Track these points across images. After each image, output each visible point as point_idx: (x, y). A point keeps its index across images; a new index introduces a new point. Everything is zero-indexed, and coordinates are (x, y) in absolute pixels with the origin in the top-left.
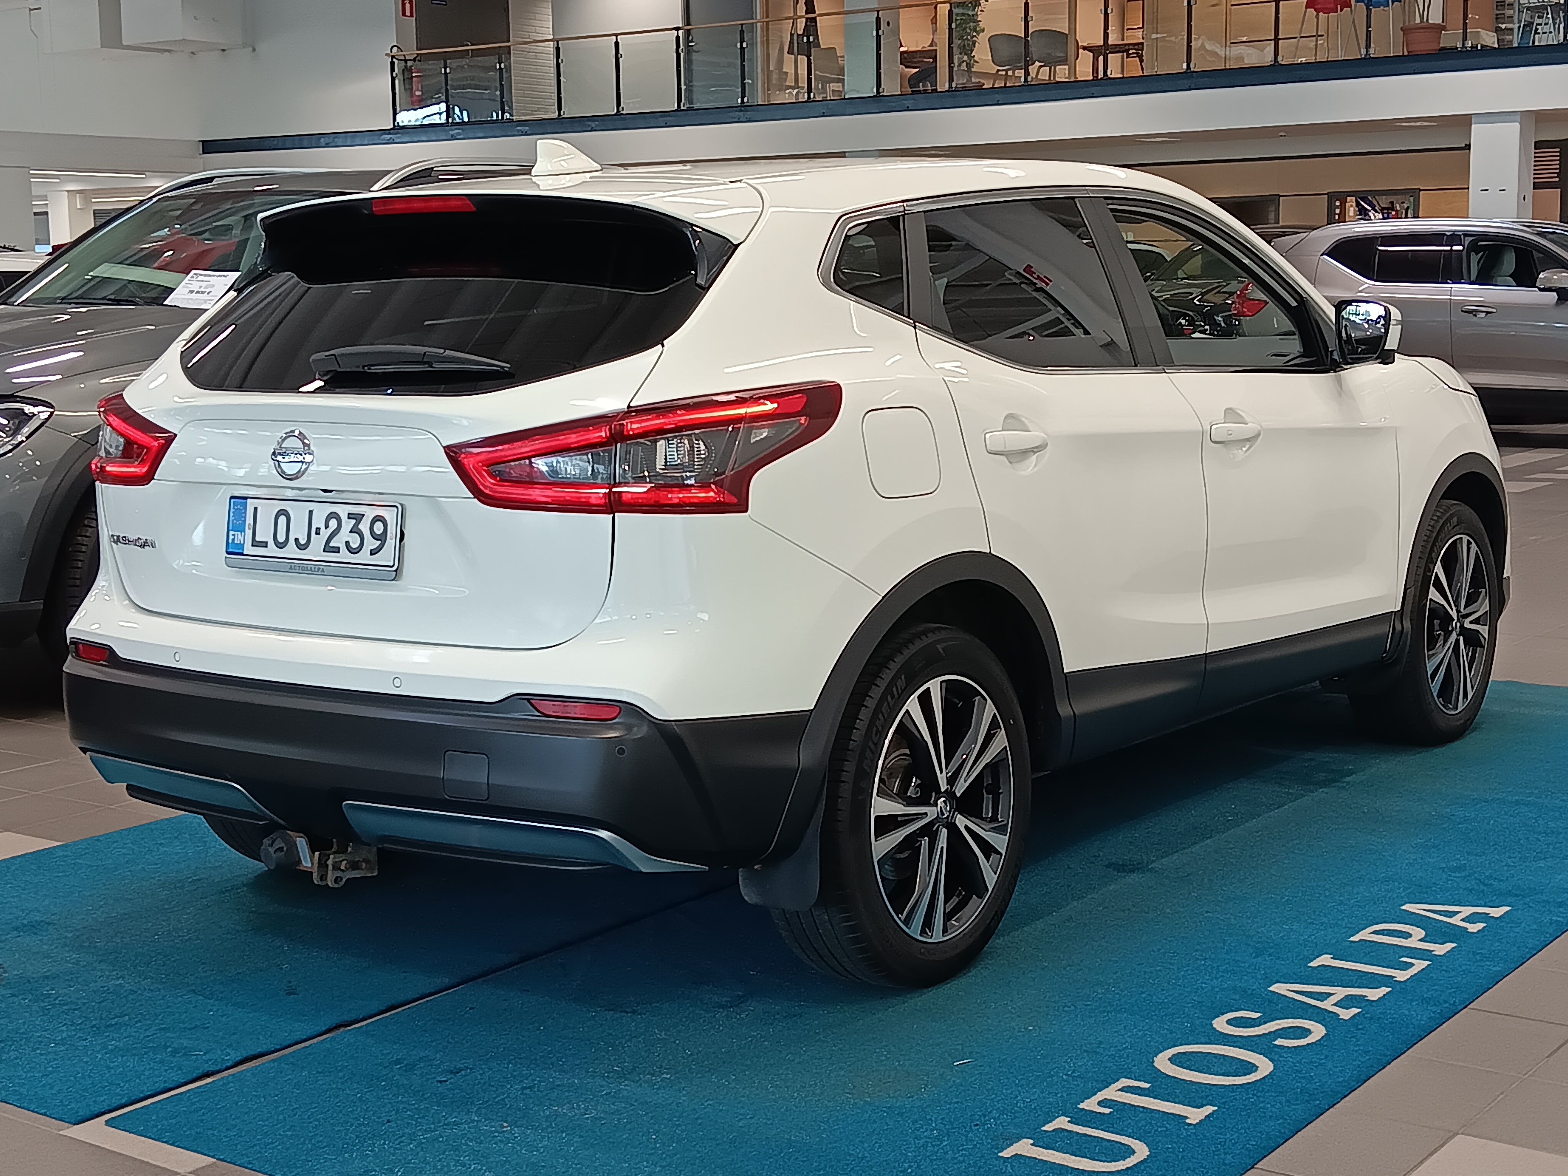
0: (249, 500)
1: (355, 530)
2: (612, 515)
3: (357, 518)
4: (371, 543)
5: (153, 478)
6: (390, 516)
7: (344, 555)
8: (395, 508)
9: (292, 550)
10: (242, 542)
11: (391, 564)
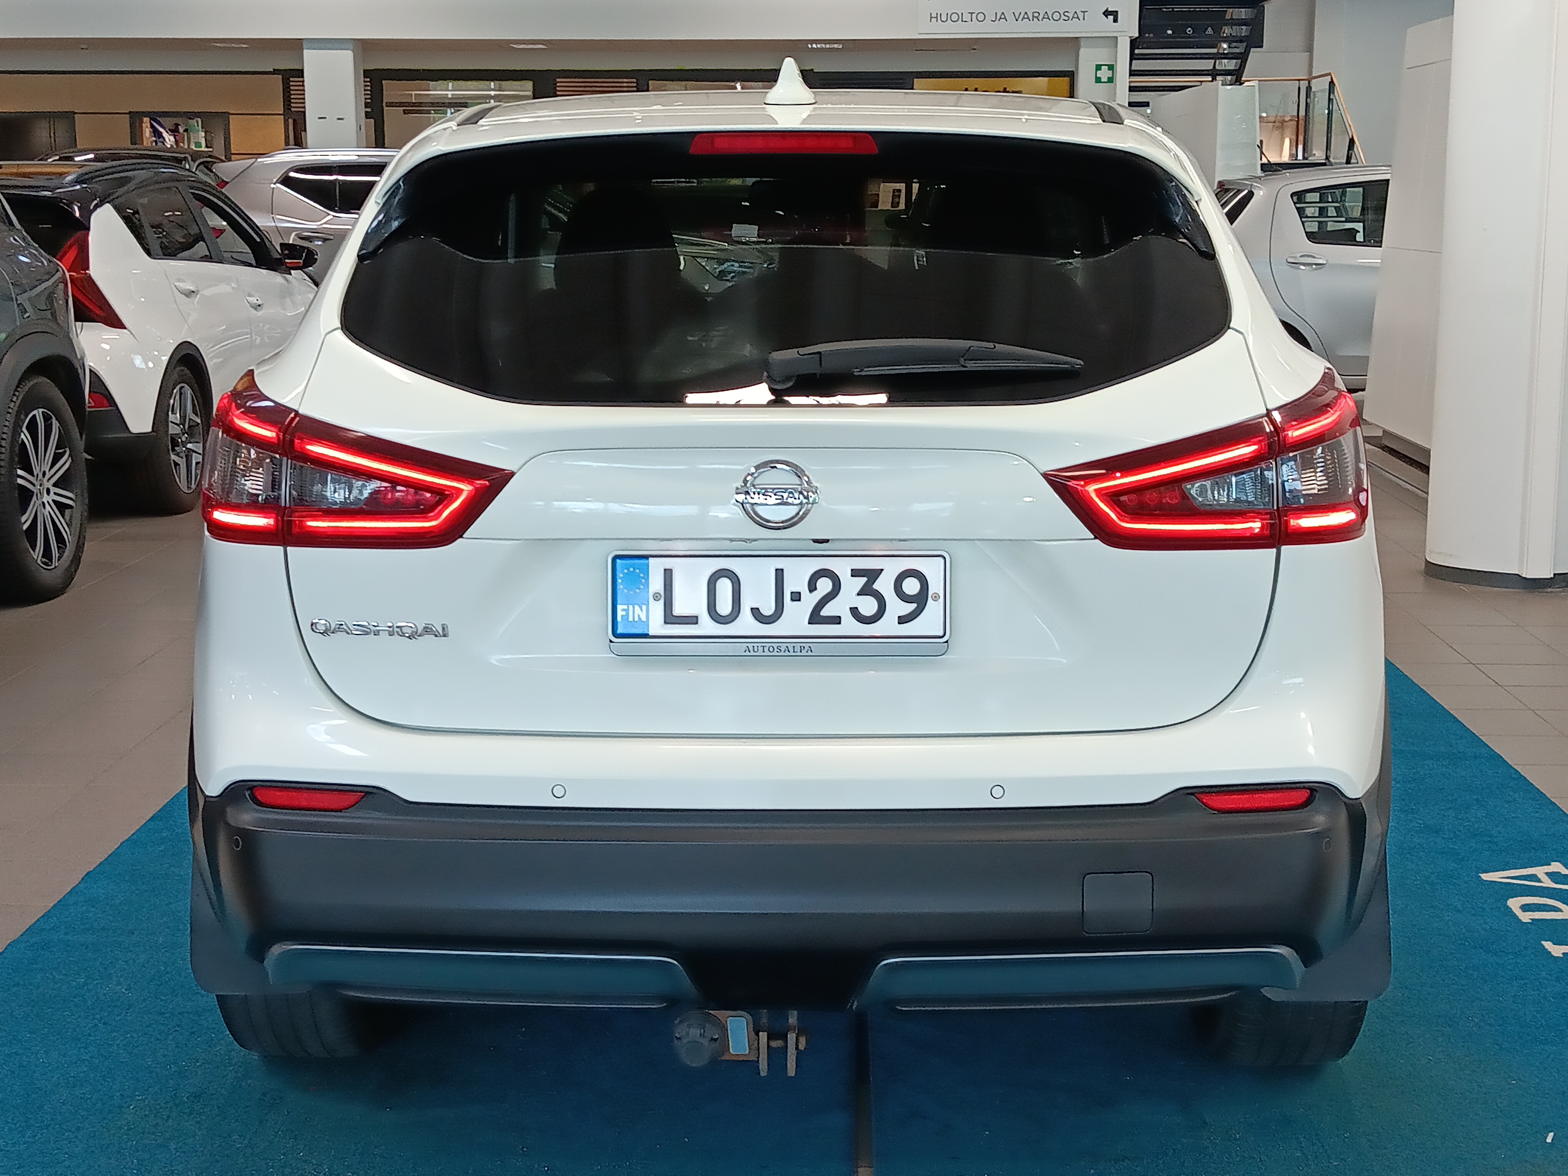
0: (650, 559)
1: (867, 591)
2: (1274, 550)
3: (873, 575)
4: (896, 607)
5: (461, 536)
6: (932, 570)
7: (850, 626)
8: (941, 559)
9: (746, 624)
10: (644, 619)
11: (941, 634)
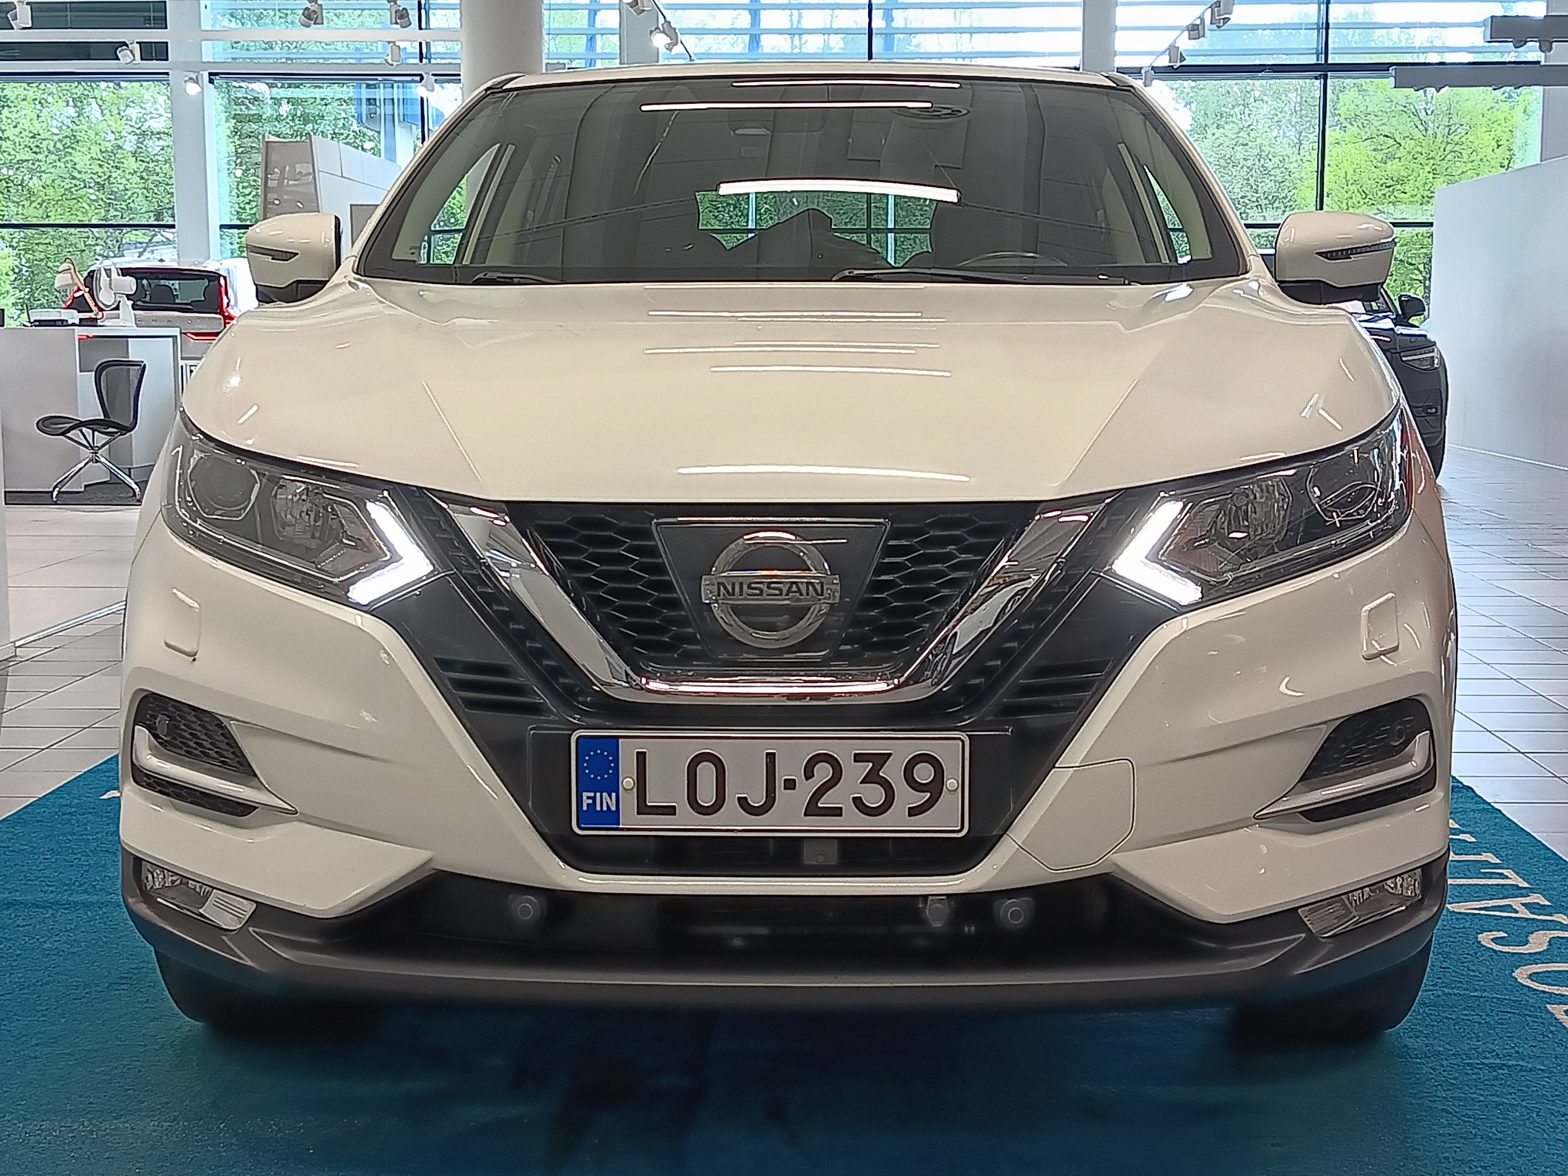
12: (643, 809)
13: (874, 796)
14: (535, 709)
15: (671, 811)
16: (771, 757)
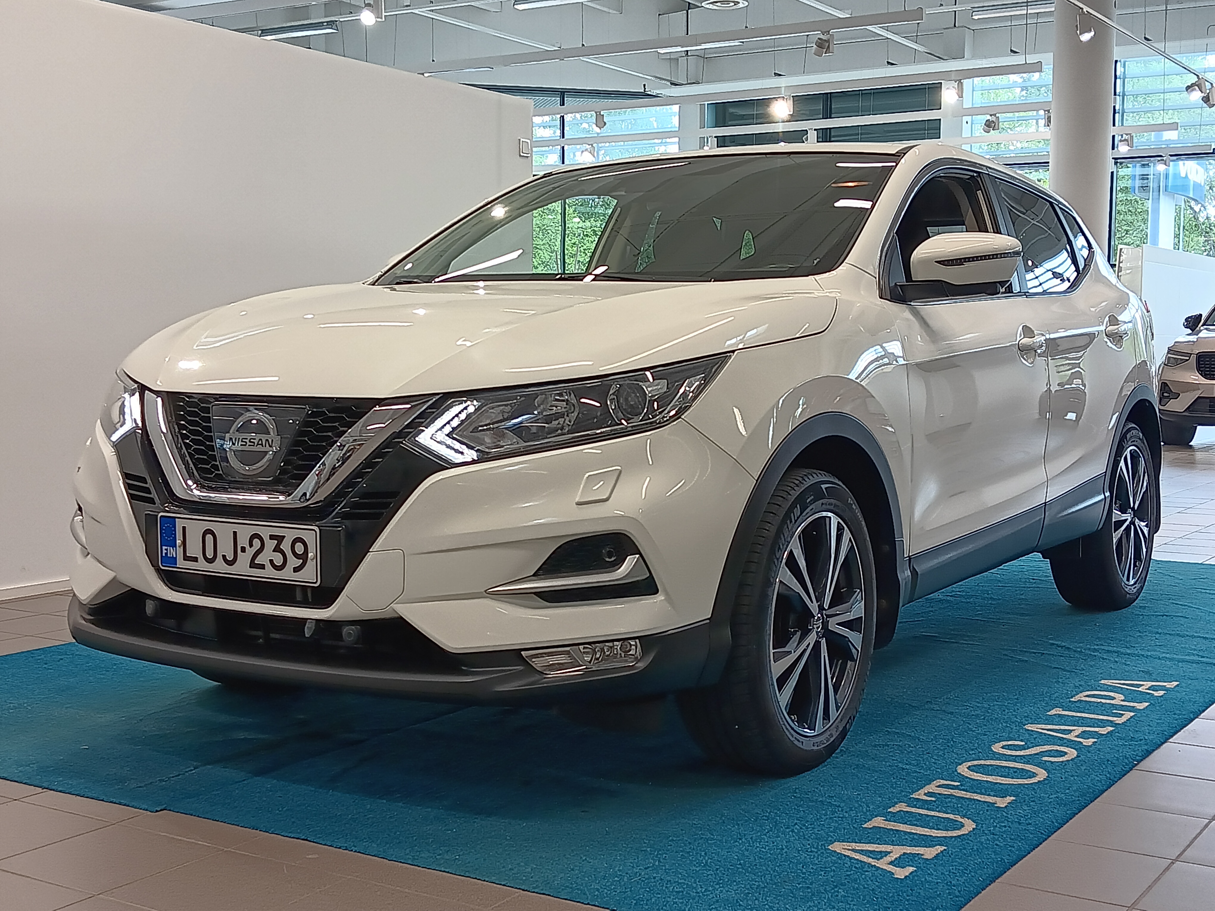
12: (186, 558)
13: (278, 559)
14: (152, 501)
15: (195, 559)
16: (235, 533)
